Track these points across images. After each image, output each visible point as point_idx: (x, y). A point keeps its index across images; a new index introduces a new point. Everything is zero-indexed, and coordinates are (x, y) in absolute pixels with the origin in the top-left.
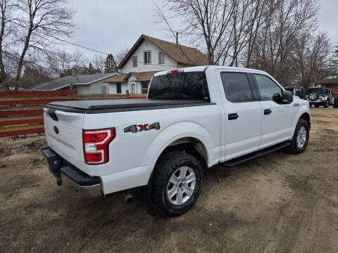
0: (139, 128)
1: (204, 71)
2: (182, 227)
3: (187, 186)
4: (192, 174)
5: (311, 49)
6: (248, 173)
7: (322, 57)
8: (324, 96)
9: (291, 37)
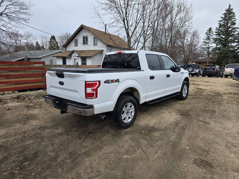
0: (110, 81)
1: (137, 53)
2: (129, 133)
3: (130, 113)
4: (133, 107)
5: (189, 40)
6: (158, 109)
7: (195, 45)
8: (196, 70)
9: (178, 32)
